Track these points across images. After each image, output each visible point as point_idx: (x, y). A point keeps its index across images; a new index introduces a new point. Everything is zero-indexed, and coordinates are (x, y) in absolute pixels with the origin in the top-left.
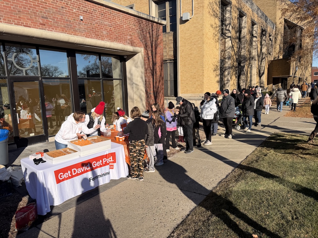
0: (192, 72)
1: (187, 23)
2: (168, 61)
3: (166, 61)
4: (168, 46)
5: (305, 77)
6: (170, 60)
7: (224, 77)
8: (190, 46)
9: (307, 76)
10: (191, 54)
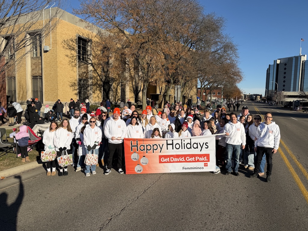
0: (51, 87)
1: (48, 52)
2: (38, 77)
3: (37, 77)
4: (38, 66)
5: (190, 96)
6: (40, 76)
7: (87, 91)
8: (50, 68)
9: (192, 95)
10: (50, 74)
